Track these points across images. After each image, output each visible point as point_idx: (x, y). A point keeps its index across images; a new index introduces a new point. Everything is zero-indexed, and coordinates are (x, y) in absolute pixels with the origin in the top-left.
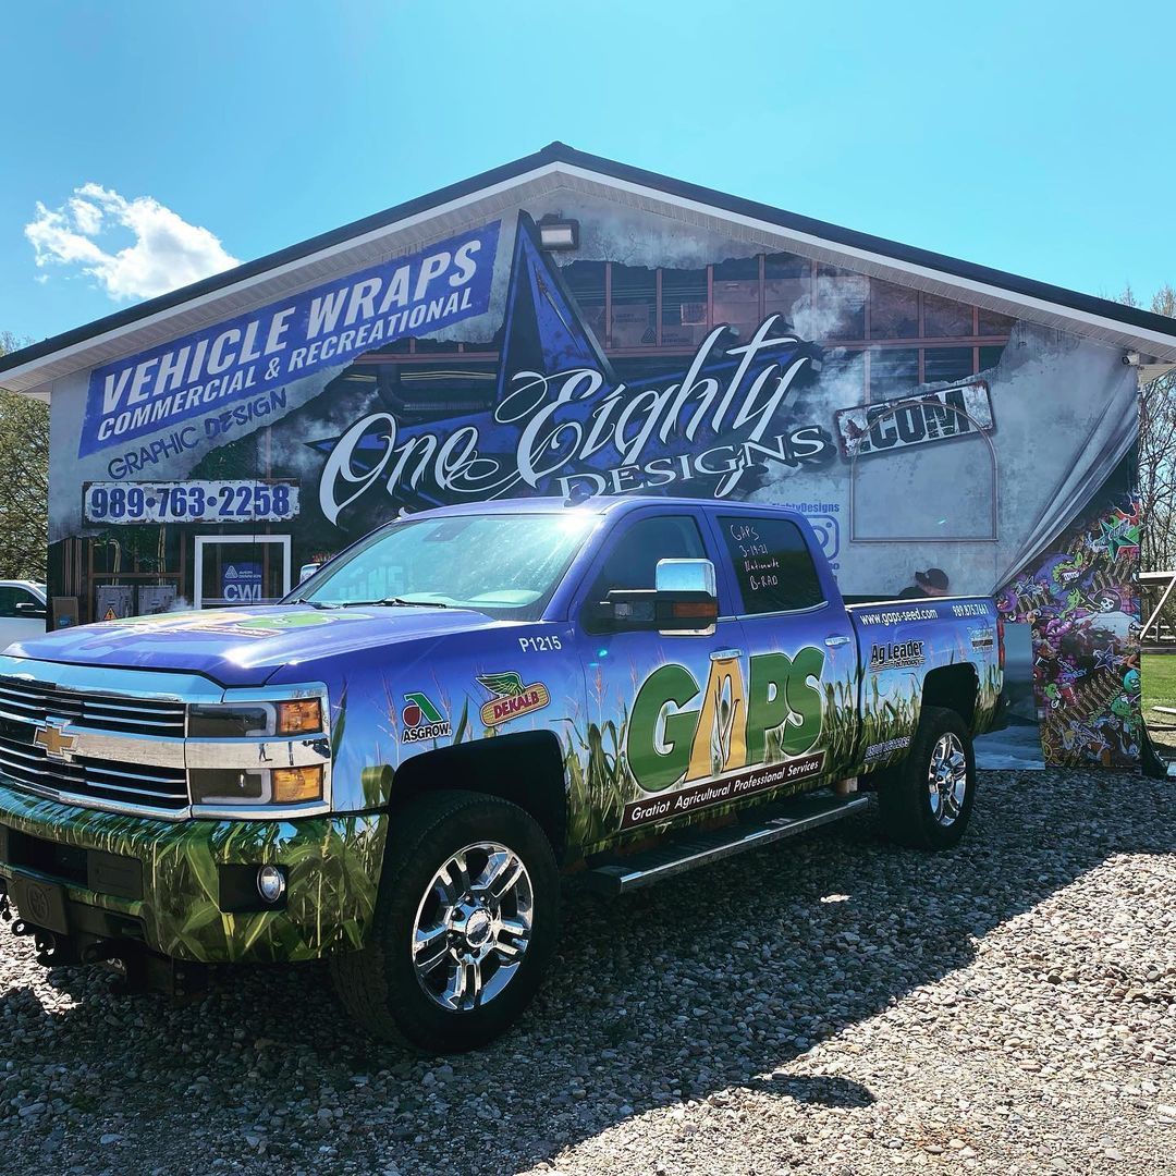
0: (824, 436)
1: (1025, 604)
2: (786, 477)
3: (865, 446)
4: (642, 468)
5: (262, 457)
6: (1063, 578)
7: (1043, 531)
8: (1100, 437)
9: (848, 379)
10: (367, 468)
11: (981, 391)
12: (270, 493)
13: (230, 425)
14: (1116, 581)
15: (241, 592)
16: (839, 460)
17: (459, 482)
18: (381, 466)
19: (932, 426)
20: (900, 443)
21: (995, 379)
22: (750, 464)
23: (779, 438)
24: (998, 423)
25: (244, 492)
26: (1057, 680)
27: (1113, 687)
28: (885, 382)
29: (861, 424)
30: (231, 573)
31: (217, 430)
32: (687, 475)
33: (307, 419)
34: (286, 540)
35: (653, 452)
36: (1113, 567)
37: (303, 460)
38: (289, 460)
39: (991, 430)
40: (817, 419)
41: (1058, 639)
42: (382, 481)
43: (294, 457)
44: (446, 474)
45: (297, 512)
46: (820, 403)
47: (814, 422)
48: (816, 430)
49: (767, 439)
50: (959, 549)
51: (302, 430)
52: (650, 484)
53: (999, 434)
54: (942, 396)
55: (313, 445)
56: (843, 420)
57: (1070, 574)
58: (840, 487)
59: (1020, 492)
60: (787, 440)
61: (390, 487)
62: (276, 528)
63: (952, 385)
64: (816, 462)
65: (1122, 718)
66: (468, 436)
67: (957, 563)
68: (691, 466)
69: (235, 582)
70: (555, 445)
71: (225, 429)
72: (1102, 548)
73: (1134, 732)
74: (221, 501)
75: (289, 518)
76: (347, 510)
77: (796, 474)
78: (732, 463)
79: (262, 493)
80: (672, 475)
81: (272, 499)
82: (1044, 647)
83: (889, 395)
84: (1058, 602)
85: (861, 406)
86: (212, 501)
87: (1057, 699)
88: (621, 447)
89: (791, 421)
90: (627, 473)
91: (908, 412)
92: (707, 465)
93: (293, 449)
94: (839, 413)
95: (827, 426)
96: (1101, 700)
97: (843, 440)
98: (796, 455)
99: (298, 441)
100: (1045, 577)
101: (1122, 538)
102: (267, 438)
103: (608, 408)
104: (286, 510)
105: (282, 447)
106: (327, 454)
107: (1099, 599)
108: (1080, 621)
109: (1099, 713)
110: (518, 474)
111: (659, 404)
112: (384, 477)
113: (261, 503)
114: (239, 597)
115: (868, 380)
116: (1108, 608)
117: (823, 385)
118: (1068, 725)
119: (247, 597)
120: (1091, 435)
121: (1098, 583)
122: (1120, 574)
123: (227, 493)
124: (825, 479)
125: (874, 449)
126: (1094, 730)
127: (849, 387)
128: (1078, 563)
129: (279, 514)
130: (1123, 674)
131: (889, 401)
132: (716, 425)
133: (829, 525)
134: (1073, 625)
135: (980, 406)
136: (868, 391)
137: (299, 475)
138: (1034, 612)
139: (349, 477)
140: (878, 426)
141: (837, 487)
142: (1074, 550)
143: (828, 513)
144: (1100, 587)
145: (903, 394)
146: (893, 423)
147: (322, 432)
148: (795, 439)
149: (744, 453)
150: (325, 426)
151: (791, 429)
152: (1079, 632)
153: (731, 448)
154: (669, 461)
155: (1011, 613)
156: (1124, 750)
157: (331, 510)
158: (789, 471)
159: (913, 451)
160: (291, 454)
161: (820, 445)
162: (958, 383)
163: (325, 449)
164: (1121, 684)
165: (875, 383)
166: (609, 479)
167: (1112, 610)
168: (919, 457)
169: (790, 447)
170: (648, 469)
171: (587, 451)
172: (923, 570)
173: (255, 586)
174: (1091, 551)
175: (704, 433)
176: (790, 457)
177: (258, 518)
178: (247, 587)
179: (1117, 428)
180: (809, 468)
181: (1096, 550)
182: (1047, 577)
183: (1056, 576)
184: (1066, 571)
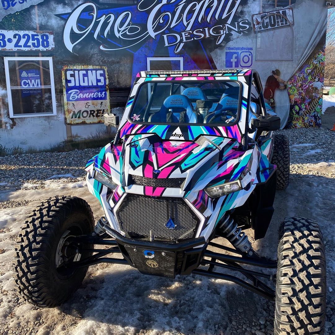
0: (248, 23)
1: (298, 80)
2: (238, 38)
3: (260, 28)
4: (193, 32)
5: (33, 20)
6: (307, 72)
7: (304, 57)
8: (318, 28)
9: (256, 4)
10: (85, 28)
11: (291, 11)
12: (39, 37)
13: (16, 3)
14: (319, 73)
15: (30, 83)
16: (253, 32)
17: (124, 35)
18: (91, 27)
19: (278, 22)
20: (270, 27)
21: (294, 7)
22: (227, 32)
23: (236, 23)
24: (295, 22)
25: (26, 37)
26: (305, 103)
27: (316, 104)
28: (266, 5)
29: (259, 20)
30: (24, 74)
31: (9, 6)
32: (208, 36)
33: (54, 3)
34: (50, 59)
35: (196, 26)
36: (319, 68)
37: (54, 22)
38: (47, 22)
39: (293, 24)
40: (247, 17)
41: (305, 90)
42: (92, 33)
43: (50, 21)
44: (119, 31)
45: (54, 46)
46: (248, 11)
47: (246, 18)
48: (247, 21)
49: (232, 24)
50: (283, 62)
51: (52, 8)
52: (195, 39)
53: (295, 26)
54: (281, 12)
55: (58, 16)
56: (254, 18)
58: (253, 42)
59: (299, 45)
60: (238, 24)
61: (95, 36)
62: (44, 54)
63: (284, 8)
64: (247, 32)
65: (318, 112)
66: (127, 15)
67: (283, 67)
68: (209, 32)
69: (27, 78)
70: (161, 21)
71: (13, 5)
72: (317, 63)
73: (320, 116)
74: (15, 41)
75: (50, 49)
76: (77, 46)
77: (241, 36)
78: (222, 31)
79: (36, 37)
80: (203, 35)
81: (41, 40)
82: (302, 93)
83: (267, 10)
84: (306, 79)
85: (260, 14)
86: (10, 40)
87: (304, 108)
88: (185, 23)
89: (240, 17)
90: (187, 34)
91: (272, 17)
92: (214, 32)
93: (49, 17)
94: (253, 15)
95: (250, 20)
96: (314, 107)
97: (254, 25)
98: (241, 30)
99: (51, 13)
100: (303, 72)
101: (321, 60)
102: (36, 11)
103: (180, 7)
104: (48, 45)
105: (44, 16)
106: (66, 20)
107: (315, 78)
108: (310, 85)
109: (313, 111)
110: (148, 33)
111: (198, 7)
112: (93, 32)
113: (35, 42)
114: (29, 85)
115: (261, 5)
116: (317, 81)
117: (249, 5)
118: (306, 115)
119: (33, 85)
120: (316, 27)
121: (315, 73)
122: (320, 70)
123: (17, 37)
124: (249, 39)
125: (263, 29)
126: (312, 116)
127: (256, 6)
128: (311, 67)
129: (45, 47)
130: (319, 100)
131: (267, 12)
132: (217, 17)
133: (250, 55)
134: (309, 86)
135: (291, 16)
136: (261, 8)
137: (53, 29)
138: (300, 82)
139: (76, 31)
140: (264, 21)
141: (252, 41)
142: (310, 63)
143: (250, 51)
144: (315, 74)
145: (271, 11)
146: (268, 20)
147: (62, 10)
148: (241, 24)
149: (225, 28)
150: (64, 7)
151: (240, 20)
152: (310, 88)
153: (221, 26)
154: (201, 30)
155: (295, 83)
156: (318, 122)
157: (69, 46)
158: (239, 36)
159: (273, 30)
160: (48, 19)
161: (248, 27)
162: (285, 8)
163: (65, 17)
164: (318, 102)
165: (263, 6)
166: (181, 36)
167: (318, 81)
168: (274, 33)
169: (239, 27)
170: (195, 33)
171: (173, 24)
172: (274, 70)
173: (37, 80)
174: (314, 64)
175: (213, 20)
176: (239, 30)
177: (34, 49)
178: (33, 81)
179: (322, 26)
180: (245, 35)
181: (315, 63)
182: (304, 72)
183: (306, 71)
184: (308, 70)
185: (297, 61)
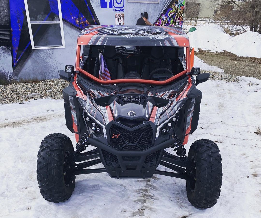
14: (179, 17)
36: (179, 12)
57: (171, 14)
67: (150, 10)
72: (178, 6)
84: (169, 22)
101: (182, 4)
107: (176, 21)
121: (176, 16)
122: (180, 14)
128: (173, 11)
138: (164, 25)
142: (173, 7)
144: (176, 18)
172: (143, 12)
174: (176, 8)
182: (167, 15)
183: (169, 15)
184: (171, 13)
185: (162, 4)
